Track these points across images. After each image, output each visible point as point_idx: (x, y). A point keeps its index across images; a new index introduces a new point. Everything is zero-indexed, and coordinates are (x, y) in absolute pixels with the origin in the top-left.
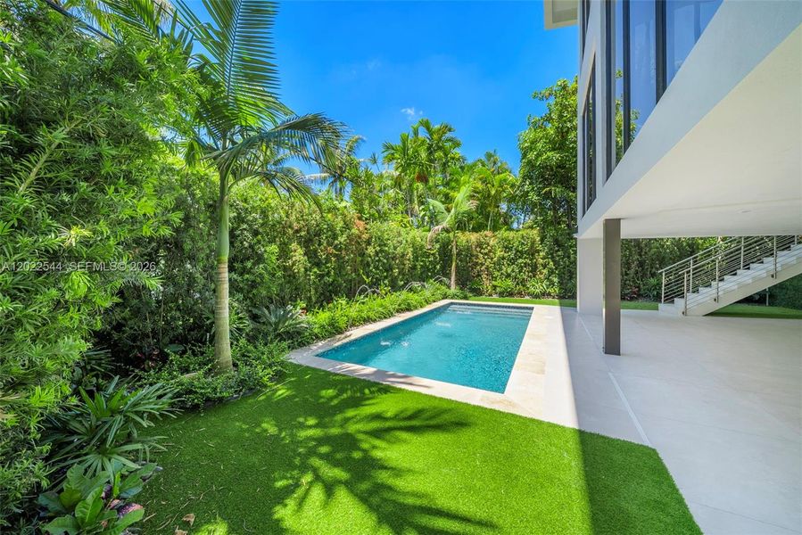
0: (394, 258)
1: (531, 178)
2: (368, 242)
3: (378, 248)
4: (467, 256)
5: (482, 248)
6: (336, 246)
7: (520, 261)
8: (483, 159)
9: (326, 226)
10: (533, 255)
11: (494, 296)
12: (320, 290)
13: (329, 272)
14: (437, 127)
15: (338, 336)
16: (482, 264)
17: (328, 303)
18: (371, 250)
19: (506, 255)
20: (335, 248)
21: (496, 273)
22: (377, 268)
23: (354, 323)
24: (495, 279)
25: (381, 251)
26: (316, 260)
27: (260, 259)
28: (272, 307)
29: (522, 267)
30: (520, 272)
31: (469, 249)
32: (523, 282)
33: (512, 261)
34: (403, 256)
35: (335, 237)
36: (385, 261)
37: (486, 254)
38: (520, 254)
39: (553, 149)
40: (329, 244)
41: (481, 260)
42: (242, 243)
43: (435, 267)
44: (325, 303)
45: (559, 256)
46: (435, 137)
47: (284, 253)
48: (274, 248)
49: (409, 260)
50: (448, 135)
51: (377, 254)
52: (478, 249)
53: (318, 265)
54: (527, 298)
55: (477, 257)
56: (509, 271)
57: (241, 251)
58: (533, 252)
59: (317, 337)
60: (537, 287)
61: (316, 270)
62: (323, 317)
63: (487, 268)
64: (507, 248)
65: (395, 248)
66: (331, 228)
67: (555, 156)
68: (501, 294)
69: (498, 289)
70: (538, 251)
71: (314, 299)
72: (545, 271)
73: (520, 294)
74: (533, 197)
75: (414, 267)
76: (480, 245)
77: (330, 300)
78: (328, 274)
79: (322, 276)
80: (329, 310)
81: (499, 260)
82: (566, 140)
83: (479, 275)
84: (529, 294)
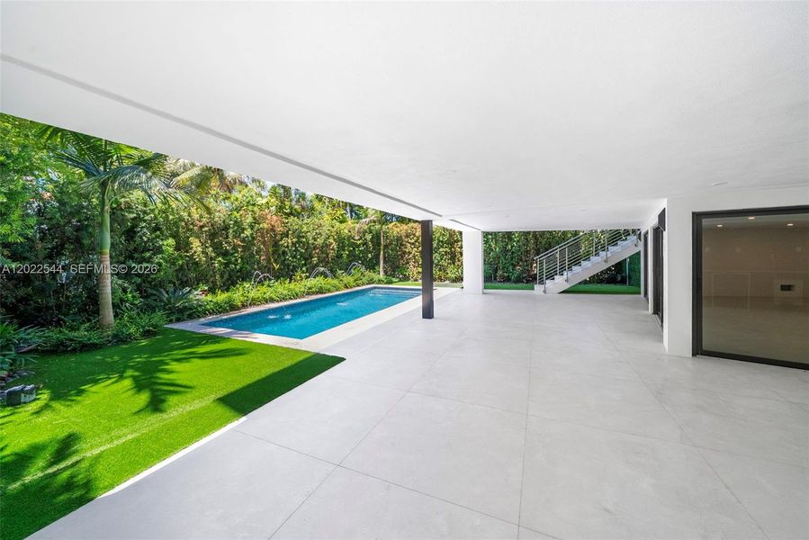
0: (314, 248)
2: (286, 235)
3: (295, 240)
4: (397, 245)
5: (410, 239)
6: (244, 238)
7: (442, 250)
10: (452, 244)
12: (226, 276)
13: (236, 260)
15: (232, 312)
16: (410, 253)
18: (285, 242)
20: (242, 240)
22: (295, 257)
23: (254, 302)
25: (299, 242)
26: (223, 251)
27: (159, 250)
29: (443, 255)
30: (441, 260)
31: (398, 239)
32: (444, 269)
34: (326, 245)
35: (241, 231)
36: (304, 251)
37: (413, 244)
38: (441, 243)
40: (235, 237)
41: (409, 249)
42: (141, 238)
48: (171, 241)
49: (333, 249)
51: (294, 244)
52: (407, 239)
53: (223, 254)
54: (447, 282)
55: (406, 247)
57: (140, 244)
60: (453, 273)
61: (221, 259)
63: (414, 257)
65: (315, 239)
66: (237, 224)
71: (219, 283)
73: (440, 278)
76: (408, 236)
78: (236, 262)
79: (227, 264)
83: (407, 263)
84: (448, 279)
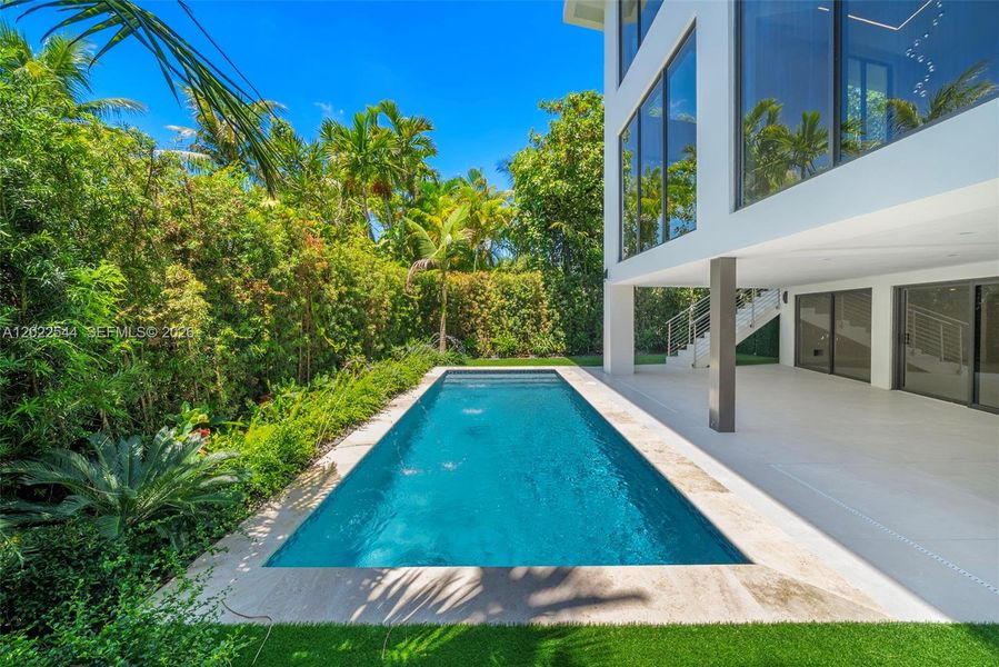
0: (367, 306)
1: (530, 209)
3: (344, 289)
4: (457, 304)
5: (477, 294)
6: (274, 279)
7: (524, 311)
8: (465, 177)
9: (250, 236)
10: (536, 303)
11: (494, 357)
13: (258, 335)
14: (405, 119)
15: (305, 477)
16: (478, 316)
17: (258, 400)
18: (331, 292)
19: (507, 303)
20: (271, 282)
21: (496, 328)
22: (341, 323)
23: (325, 437)
24: (493, 334)
25: (349, 294)
26: (230, 309)
28: (101, 442)
29: (524, 319)
30: (523, 325)
31: (459, 295)
32: (525, 338)
33: (514, 312)
34: (379, 302)
35: (269, 260)
36: (355, 311)
37: (482, 302)
38: (523, 302)
39: (560, 177)
40: (258, 275)
41: (476, 311)
43: (415, 321)
44: (250, 402)
45: (563, 305)
46: (405, 132)
47: (139, 290)
48: (109, 271)
49: (386, 309)
50: (423, 135)
51: (341, 298)
52: (472, 296)
53: (231, 318)
54: (532, 357)
55: (471, 306)
56: (511, 323)
58: (537, 301)
59: (257, 495)
60: (543, 342)
61: (228, 330)
62: (260, 436)
63: (484, 321)
64: (507, 294)
65: (369, 289)
66: (260, 241)
67: (563, 186)
68: (502, 355)
69: (498, 349)
70: (541, 300)
71: (224, 397)
72: (550, 324)
73: (524, 352)
74: (534, 233)
75: (391, 322)
76: (473, 290)
77: (261, 394)
78: (257, 339)
79: (240, 345)
80: (268, 418)
81: (498, 311)
82: (575, 167)
83: (473, 330)
84: (535, 353)
